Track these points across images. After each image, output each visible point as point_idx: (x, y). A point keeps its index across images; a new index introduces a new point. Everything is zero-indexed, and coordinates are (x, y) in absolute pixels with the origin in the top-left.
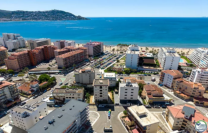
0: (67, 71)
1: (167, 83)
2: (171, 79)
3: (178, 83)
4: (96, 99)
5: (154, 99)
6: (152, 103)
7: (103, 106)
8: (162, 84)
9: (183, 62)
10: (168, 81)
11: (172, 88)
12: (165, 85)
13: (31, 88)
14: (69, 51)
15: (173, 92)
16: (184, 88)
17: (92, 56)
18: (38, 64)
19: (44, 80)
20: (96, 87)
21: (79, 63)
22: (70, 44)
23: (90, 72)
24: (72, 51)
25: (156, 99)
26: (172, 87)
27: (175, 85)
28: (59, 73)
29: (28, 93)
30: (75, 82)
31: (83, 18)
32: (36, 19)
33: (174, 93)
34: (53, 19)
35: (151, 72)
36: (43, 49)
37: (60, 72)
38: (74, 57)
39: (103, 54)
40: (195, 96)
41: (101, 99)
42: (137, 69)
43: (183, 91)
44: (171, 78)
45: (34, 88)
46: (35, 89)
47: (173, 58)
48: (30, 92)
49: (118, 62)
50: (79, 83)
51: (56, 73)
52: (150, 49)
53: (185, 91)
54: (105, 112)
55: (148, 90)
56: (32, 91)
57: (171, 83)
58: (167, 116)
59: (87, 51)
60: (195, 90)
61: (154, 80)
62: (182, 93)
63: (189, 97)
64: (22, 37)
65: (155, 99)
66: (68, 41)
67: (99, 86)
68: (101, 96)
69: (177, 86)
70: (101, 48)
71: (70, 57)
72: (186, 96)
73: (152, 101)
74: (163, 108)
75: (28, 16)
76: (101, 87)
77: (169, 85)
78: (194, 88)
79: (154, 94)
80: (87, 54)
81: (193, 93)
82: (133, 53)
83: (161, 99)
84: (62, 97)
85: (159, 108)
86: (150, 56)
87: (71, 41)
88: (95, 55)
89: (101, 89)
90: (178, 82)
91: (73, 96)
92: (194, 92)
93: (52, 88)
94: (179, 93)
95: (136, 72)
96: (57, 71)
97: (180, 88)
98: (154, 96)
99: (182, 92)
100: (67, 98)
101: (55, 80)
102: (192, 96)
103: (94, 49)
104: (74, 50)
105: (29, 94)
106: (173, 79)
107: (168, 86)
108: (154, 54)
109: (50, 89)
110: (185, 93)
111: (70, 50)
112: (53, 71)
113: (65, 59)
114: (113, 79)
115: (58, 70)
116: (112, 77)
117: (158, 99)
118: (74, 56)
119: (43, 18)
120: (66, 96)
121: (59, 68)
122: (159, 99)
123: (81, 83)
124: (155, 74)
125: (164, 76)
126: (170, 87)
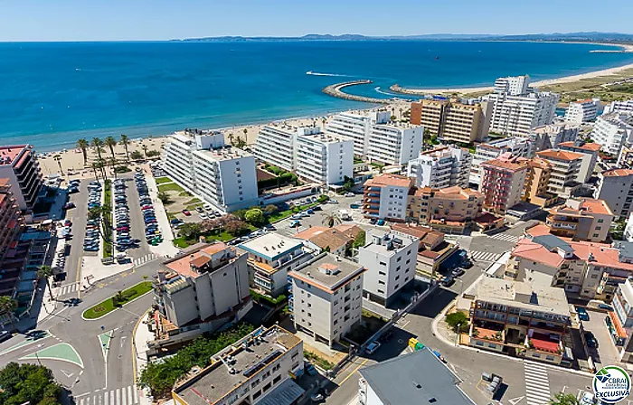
1: (391, 212)
2: (401, 197)
3: (426, 201)
4: (335, 336)
6: (438, 269)
8: (378, 218)
10: (392, 206)
11: (411, 219)
12: (386, 220)
16: (447, 206)
17: (24, 211)
20: (336, 293)
26: (411, 214)
27: (418, 208)
43: (446, 214)
44: (401, 194)
53: (451, 211)
57: (404, 208)
60: (470, 202)
62: (446, 220)
63: (465, 224)
65: (444, 254)
67: (344, 286)
68: (346, 318)
69: (424, 207)
72: (458, 224)
73: (438, 263)
74: (466, 267)
76: (348, 286)
77: (399, 213)
78: (470, 199)
79: (432, 245)
81: (467, 212)
89: (347, 293)
90: (427, 198)
91: (277, 373)
92: (469, 209)
94: (444, 223)
95: (276, 214)
97: (436, 212)
98: (436, 251)
99: (446, 218)
100: (257, 395)
102: (468, 220)
106: (409, 194)
107: (395, 217)
110: (453, 217)
114: (295, 251)
123: (208, 320)
125: (378, 196)
126: (403, 218)
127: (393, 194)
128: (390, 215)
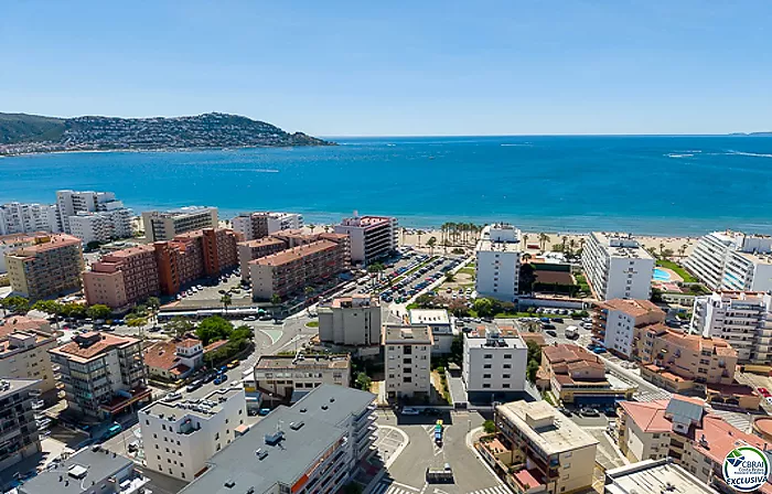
0: (283, 308)
1: (617, 343)
2: (628, 328)
3: (651, 340)
4: (392, 389)
5: (576, 387)
6: (571, 400)
7: (415, 410)
8: (601, 347)
9: (666, 279)
10: (620, 336)
11: (635, 358)
12: (610, 350)
13: (177, 360)
14: (286, 244)
15: (638, 371)
16: (672, 353)
17: (359, 262)
18: (184, 287)
19: (215, 335)
20: (392, 349)
21: (320, 283)
22: (284, 225)
23: (368, 304)
24: (296, 245)
25: (585, 387)
26: (635, 352)
27: (642, 346)
28: (257, 316)
29: (167, 376)
30: (317, 339)
31: (314, 141)
32: (148, 145)
33: (643, 373)
34: (209, 145)
35: (561, 310)
36: (199, 238)
37: (262, 314)
38: (306, 263)
39: (395, 255)
40: (709, 380)
41: (407, 389)
42: (516, 301)
43: (669, 363)
44: (628, 324)
45: (189, 357)
46: (190, 362)
47: (631, 263)
48: (176, 372)
49: (450, 279)
50: (332, 342)
51: (247, 315)
52: (556, 240)
53: (677, 362)
54: (425, 427)
55: (557, 359)
56: (182, 368)
57: (629, 342)
58: (621, 433)
59: (344, 246)
60: (705, 358)
61: (575, 336)
62: (667, 370)
63: (689, 384)
64: (120, 204)
65: (581, 386)
66: (279, 214)
67: (402, 346)
68: (408, 380)
69: (649, 348)
70: (388, 235)
71: (292, 262)
72: (680, 379)
73: (572, 392)
74: (609, 415)
75: (122, 136)
76: (408, 350)
77: (625, 347)
78: (704, 353)
79: (577, 373)
80: (345, 256)
81: (700, 370)
82: (498, 248)
83: (602, 387)
84: (283, 382)
85: (598, 416)
86: (557, 262)
87: (288, 215)
88: (369, 258)
89: (408, 356)
90: (650, 335)
91: (318, 380)
92: (703, 366)
93: (242, 362)
94: (657, 372)
95: (512, 312)
96: (251, 310)
97: (660, 357)
98: (575, 380)
99: (667, 368)
100: (299, 385)
101: (251, 336)
102: (698, 380)
103: (367, 238)
104: (305, 242)
105: (173, 380)
106: (636, 326)
107: (621, 351)
108: (569, 256)
109: (237, 365)
110: (678, 370)
111: (291, 243)
112: (237, 311)
113: (279, 271)
114: (440, 328)
115: (253, 305)
116: (438, 322)
117: (589, 386)
118: (306, 261)
119: (172, 141)
120: (296, 381)
121: (256, 299)
122: (593, 387)
123: (338, 344)
124: (576, 317)
125: (606, 320)
126: (628, 354)
127: (622, 321)
128: (616, 346)
